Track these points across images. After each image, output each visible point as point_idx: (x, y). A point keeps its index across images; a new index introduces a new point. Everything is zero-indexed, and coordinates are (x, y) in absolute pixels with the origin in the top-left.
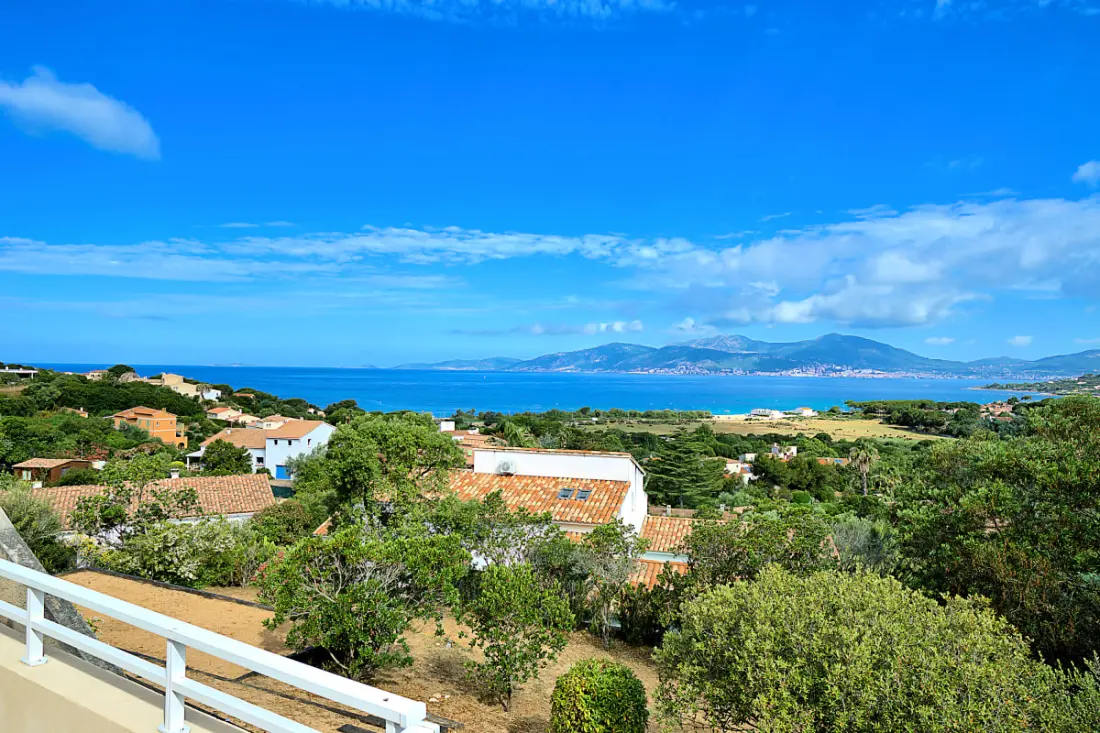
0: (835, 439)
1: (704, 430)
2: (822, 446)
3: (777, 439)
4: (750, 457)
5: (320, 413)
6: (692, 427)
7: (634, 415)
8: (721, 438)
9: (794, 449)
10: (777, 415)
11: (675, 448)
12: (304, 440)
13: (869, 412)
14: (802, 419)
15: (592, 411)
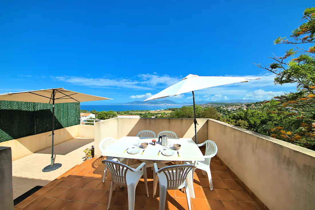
0: (166, 113)
1: (149, 113)
2: (164, 114)
3: (159, 113)
4: (155, 116)
5: (90, 112)
6: (147, 112)
7: (139, 111)
8: (151, 113)
9: (160, 115)
10: (159, 110)
11: (145, 115)
12: (88, 116)
13: (170, 109)
14: (162, 111)
15: (133, 111)
